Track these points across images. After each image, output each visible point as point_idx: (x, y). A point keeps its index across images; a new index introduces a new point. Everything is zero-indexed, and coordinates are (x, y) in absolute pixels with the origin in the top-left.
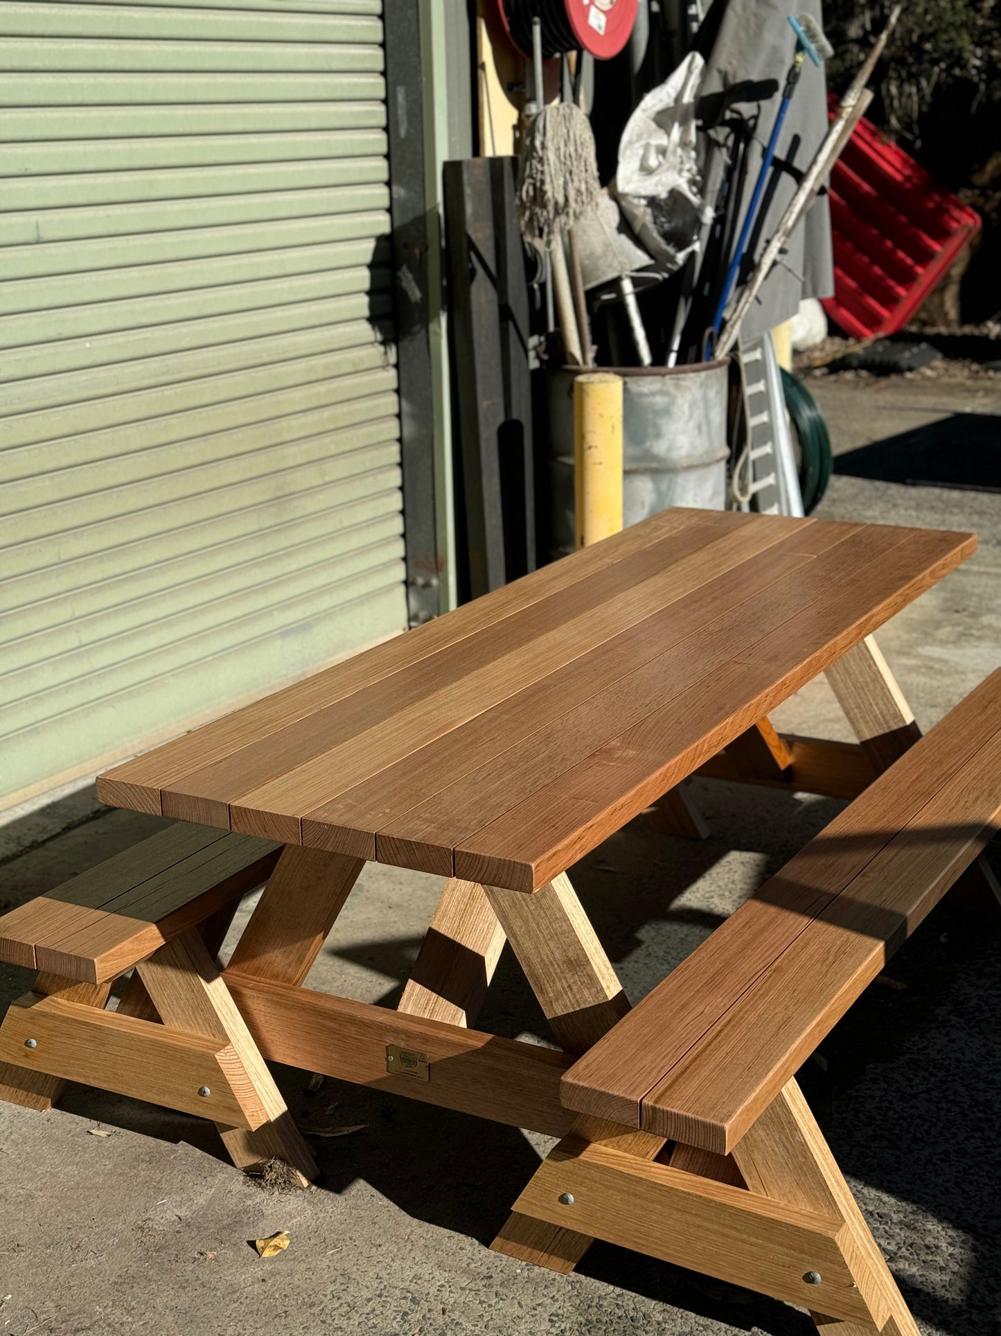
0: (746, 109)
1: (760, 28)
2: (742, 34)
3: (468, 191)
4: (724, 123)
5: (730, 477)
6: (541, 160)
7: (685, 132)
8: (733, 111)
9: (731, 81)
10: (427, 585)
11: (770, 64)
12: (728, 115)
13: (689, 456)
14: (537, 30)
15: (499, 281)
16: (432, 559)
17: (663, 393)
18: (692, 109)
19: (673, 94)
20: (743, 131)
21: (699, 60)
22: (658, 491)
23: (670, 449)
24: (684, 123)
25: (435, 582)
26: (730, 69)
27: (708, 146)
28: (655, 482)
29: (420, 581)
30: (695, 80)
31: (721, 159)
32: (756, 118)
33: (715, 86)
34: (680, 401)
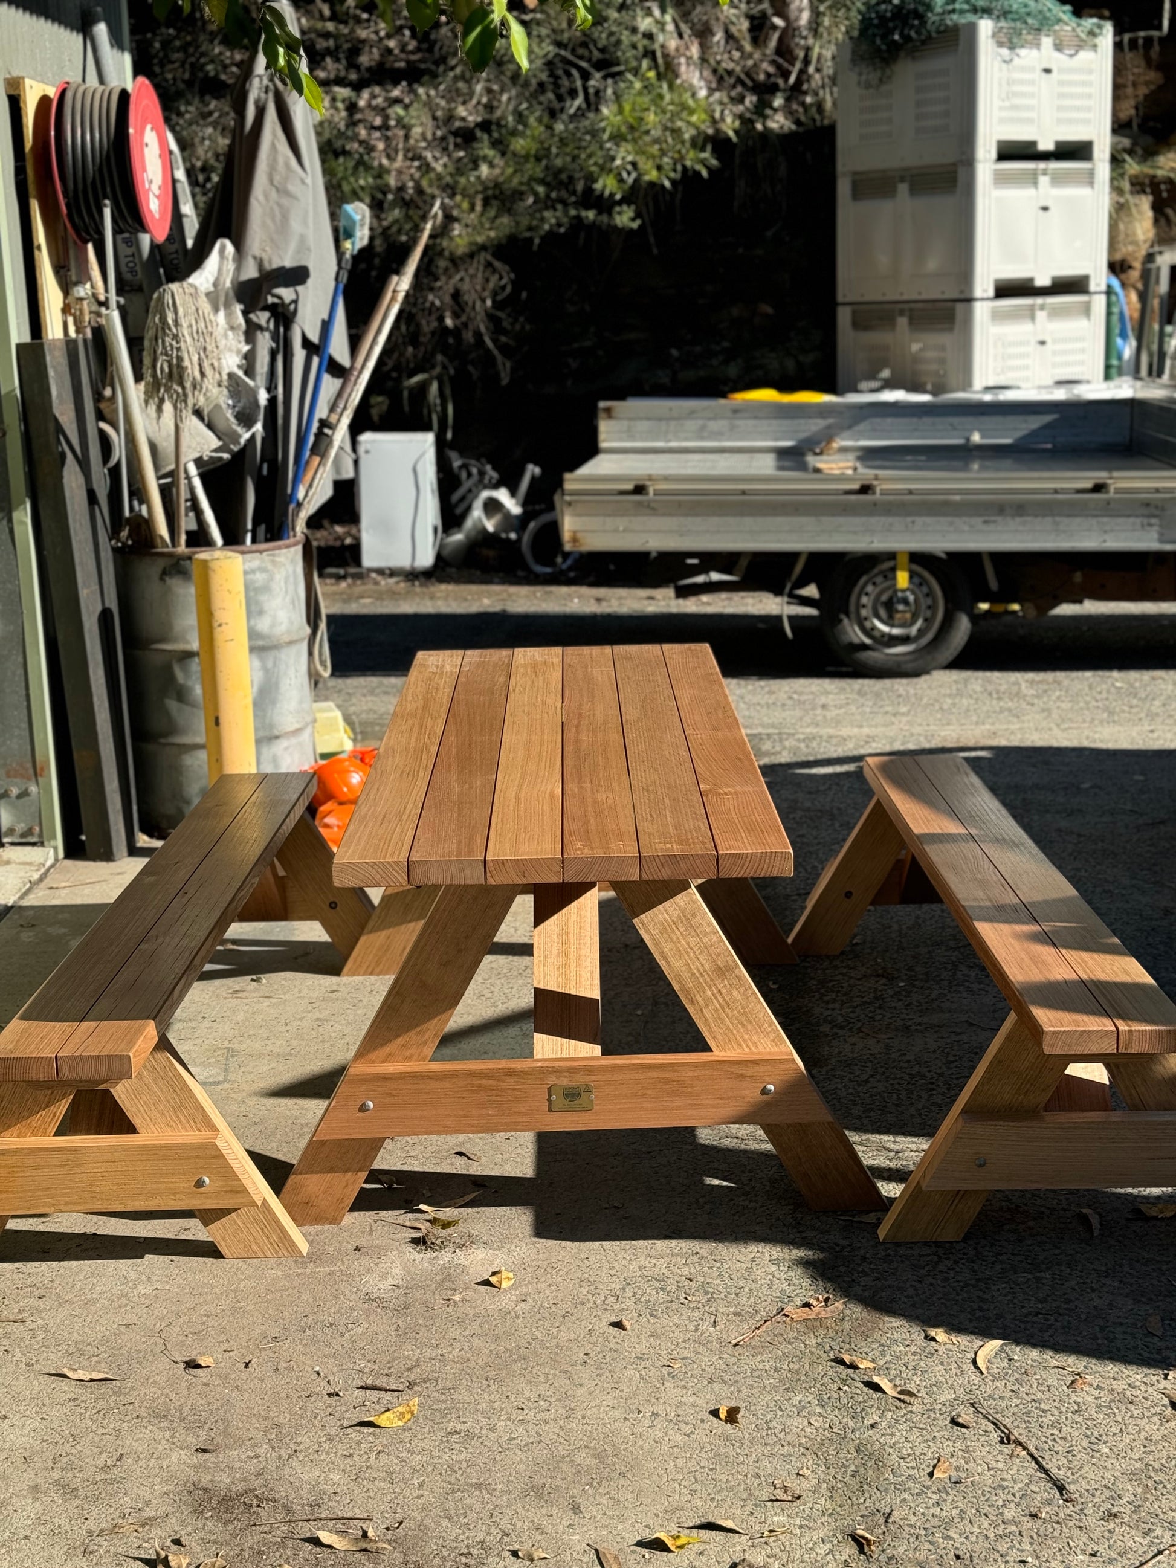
0: (286, 293)
1: (285, 218)
2: (269, 222)
3: (51, 373)
4: (267, 308)
5: (311, 653)
6: (176, 337)
7: (229, 315)
8: (274, 296)
9: (268, 267)
10: (24, 794)
11: (298, 251)
12: (270, 300)
13: (289, 632)
14: (107, 212)
15: (84, 464)
16: (29, 765)
17: (262, 570)
18: (231, 294)
19: (212, 280)
20: (284, 316)
21: (230, 248)
22: (266, 670)
23: (273, 626)
24: (227, 306)
25: (33, 789)
26: (265, 257)
27: (251, 331)
28: (262, 660)
29: (14, 791)
30: (231, 266)
31: (265, 342)
32: (295, 302)
33: (251, 272)
34: (277, 577)
